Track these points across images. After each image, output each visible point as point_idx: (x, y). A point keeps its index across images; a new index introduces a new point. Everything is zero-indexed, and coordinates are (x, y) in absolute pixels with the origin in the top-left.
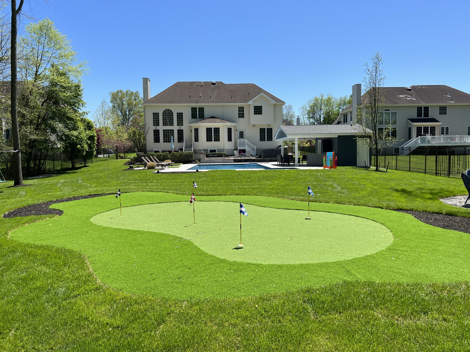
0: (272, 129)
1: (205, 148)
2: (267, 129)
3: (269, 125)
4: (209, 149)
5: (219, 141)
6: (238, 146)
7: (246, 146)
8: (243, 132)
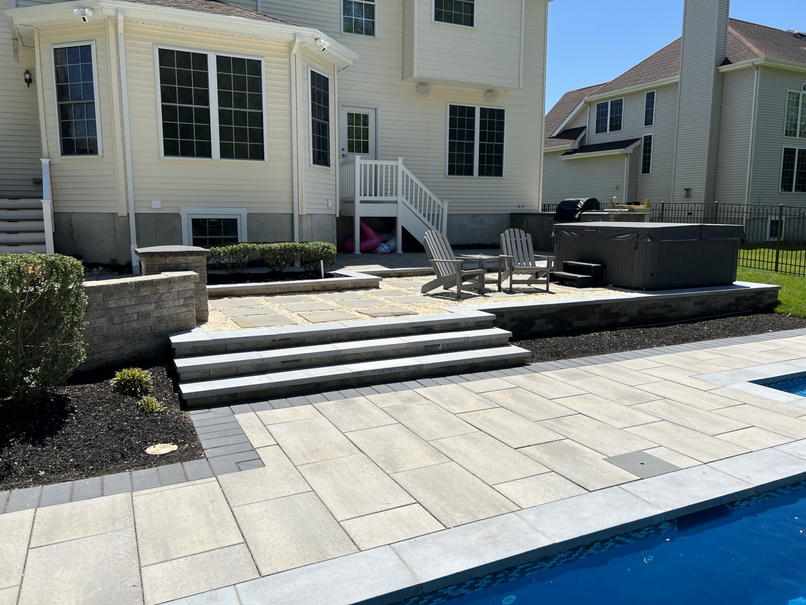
0: (501, 113)
1: (156, 206)
2: (483, 110)
3: (490, 92)
4: (188, 212)
5: (258, 154)
6: (358, 198)
7: (401, 198)
8: (366, 117)
